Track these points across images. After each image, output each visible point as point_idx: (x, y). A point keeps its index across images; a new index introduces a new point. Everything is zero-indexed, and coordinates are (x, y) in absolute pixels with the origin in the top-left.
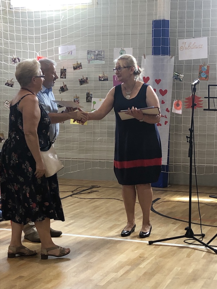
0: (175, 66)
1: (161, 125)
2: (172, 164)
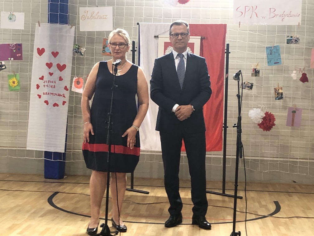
0: (75, 37)
1: (57, 105)
2: (71, 152)
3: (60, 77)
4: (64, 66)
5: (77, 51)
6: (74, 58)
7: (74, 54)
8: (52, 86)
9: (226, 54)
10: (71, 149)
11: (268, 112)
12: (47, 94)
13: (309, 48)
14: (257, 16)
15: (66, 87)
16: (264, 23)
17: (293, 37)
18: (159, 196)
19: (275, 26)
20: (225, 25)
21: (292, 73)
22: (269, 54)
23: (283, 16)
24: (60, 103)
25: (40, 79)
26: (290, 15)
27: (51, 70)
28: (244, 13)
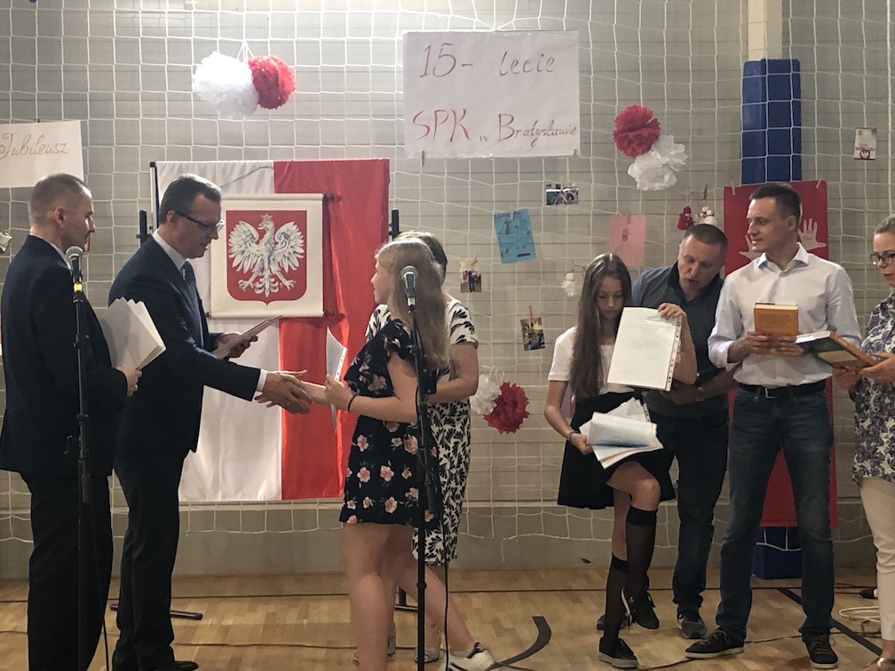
11: (507, 382)
13: (606, 215)
14: (467, 136)
16: (486, 153)
17: (562, 187)
18: (230, 622)
19: (516, 159)
20: (386, 164)
21: (565, 280)
22: (504, 232)
23: (533, 133)
26: (551, 131)
28: (432, 129)
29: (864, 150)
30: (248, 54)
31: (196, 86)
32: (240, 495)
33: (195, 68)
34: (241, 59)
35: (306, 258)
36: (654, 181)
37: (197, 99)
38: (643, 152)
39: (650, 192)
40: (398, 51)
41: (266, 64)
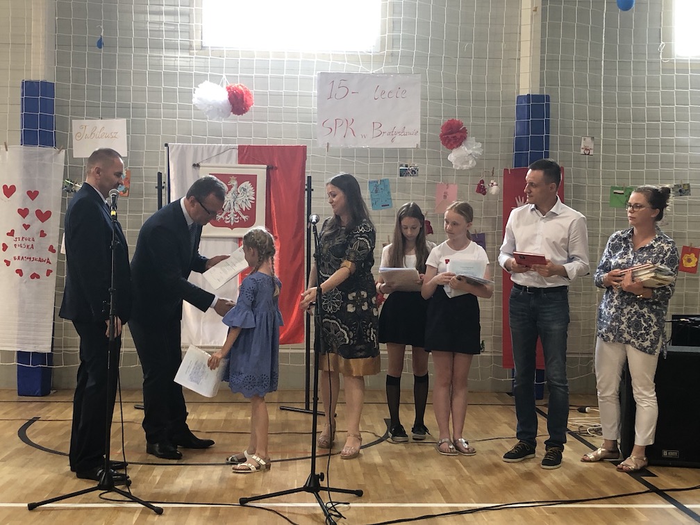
0: (65, 167)
1: (38, 277)
2: (61, 351)
3: (42, 231)
4: (48, 214)
5: (67, 189)
6: (63, 201)
7: (64, 194)
8: (28, 246)
9: (306, 192)
10: (61, 347)
12: (21, 258)
13: (434, 183)
14: (354, 135)
15: (51, 247)
16: (365, 145)
17: (409, 166)
18: (204, 418)
19: (381, 150)
20: (304, 148)
22: (374, 191)
23: (392, 134)
24: (43, 274)
25: (8, 234)
26: (403, 133)
27: (27, 221)
28: (334, 129)
29: (586, 149)
30: (226, 82)
31: (195, 101)
32: (212, 342)
33: (195, 90)
34: (222, 85)
35: (255, 203)
36: (463, 164)
37: (196, 108)
38: (457, 147)
39: (461, 170)
40: (314, 84)
41: (236, 89)
